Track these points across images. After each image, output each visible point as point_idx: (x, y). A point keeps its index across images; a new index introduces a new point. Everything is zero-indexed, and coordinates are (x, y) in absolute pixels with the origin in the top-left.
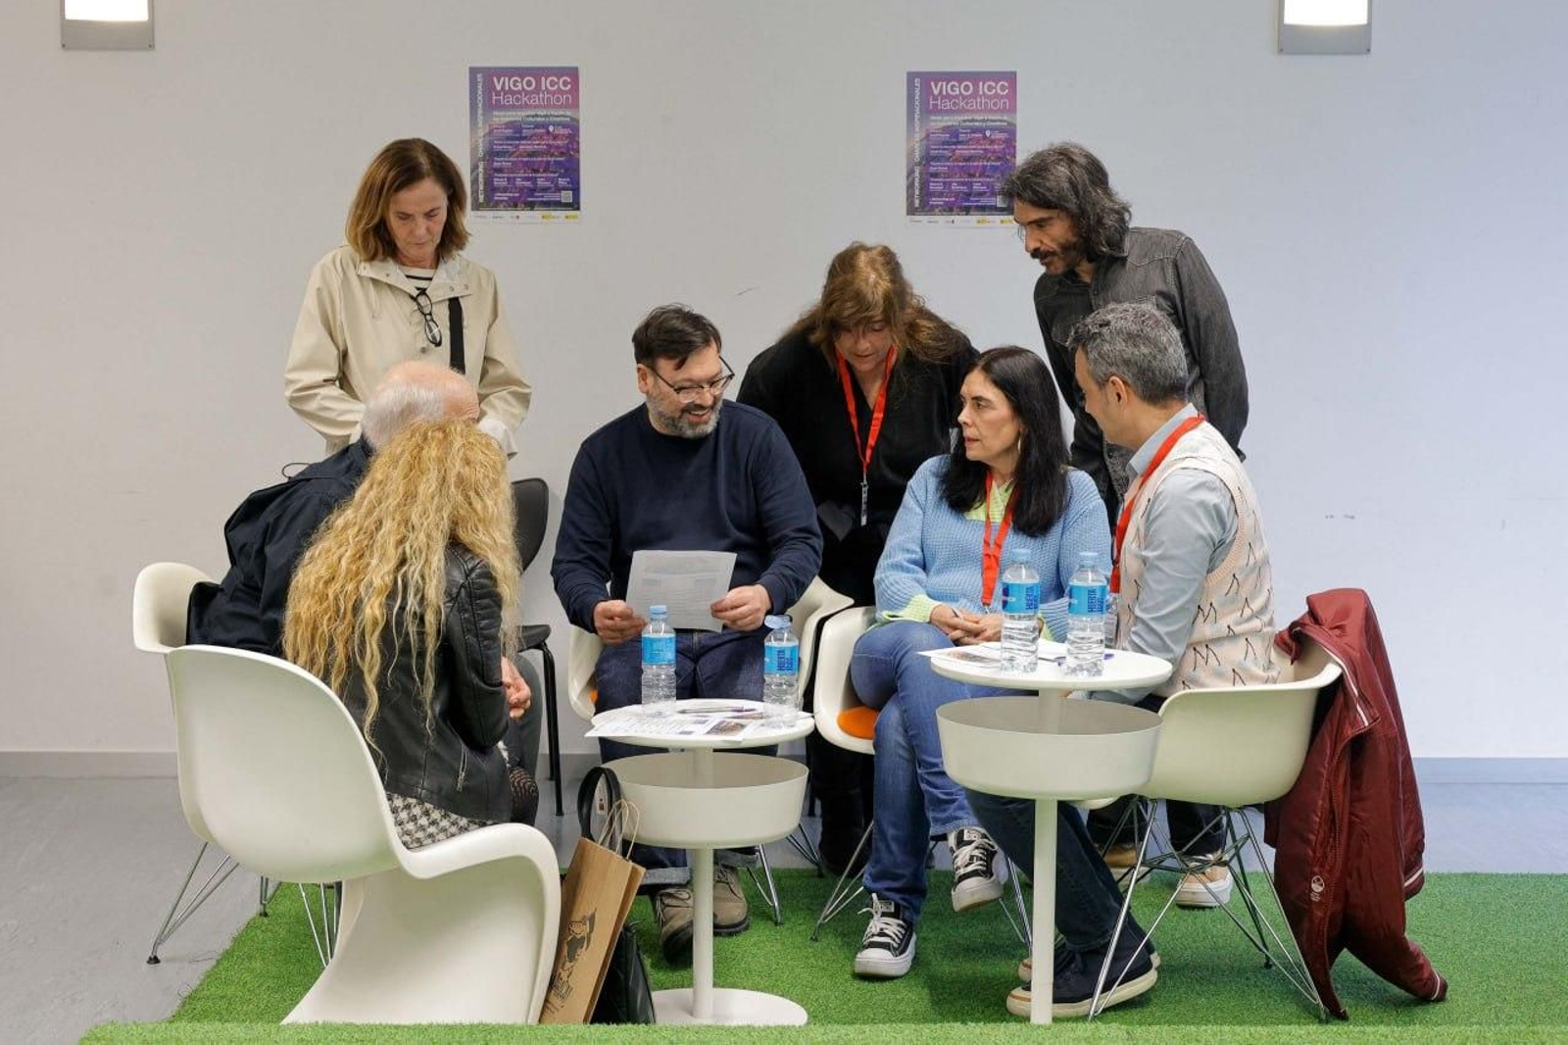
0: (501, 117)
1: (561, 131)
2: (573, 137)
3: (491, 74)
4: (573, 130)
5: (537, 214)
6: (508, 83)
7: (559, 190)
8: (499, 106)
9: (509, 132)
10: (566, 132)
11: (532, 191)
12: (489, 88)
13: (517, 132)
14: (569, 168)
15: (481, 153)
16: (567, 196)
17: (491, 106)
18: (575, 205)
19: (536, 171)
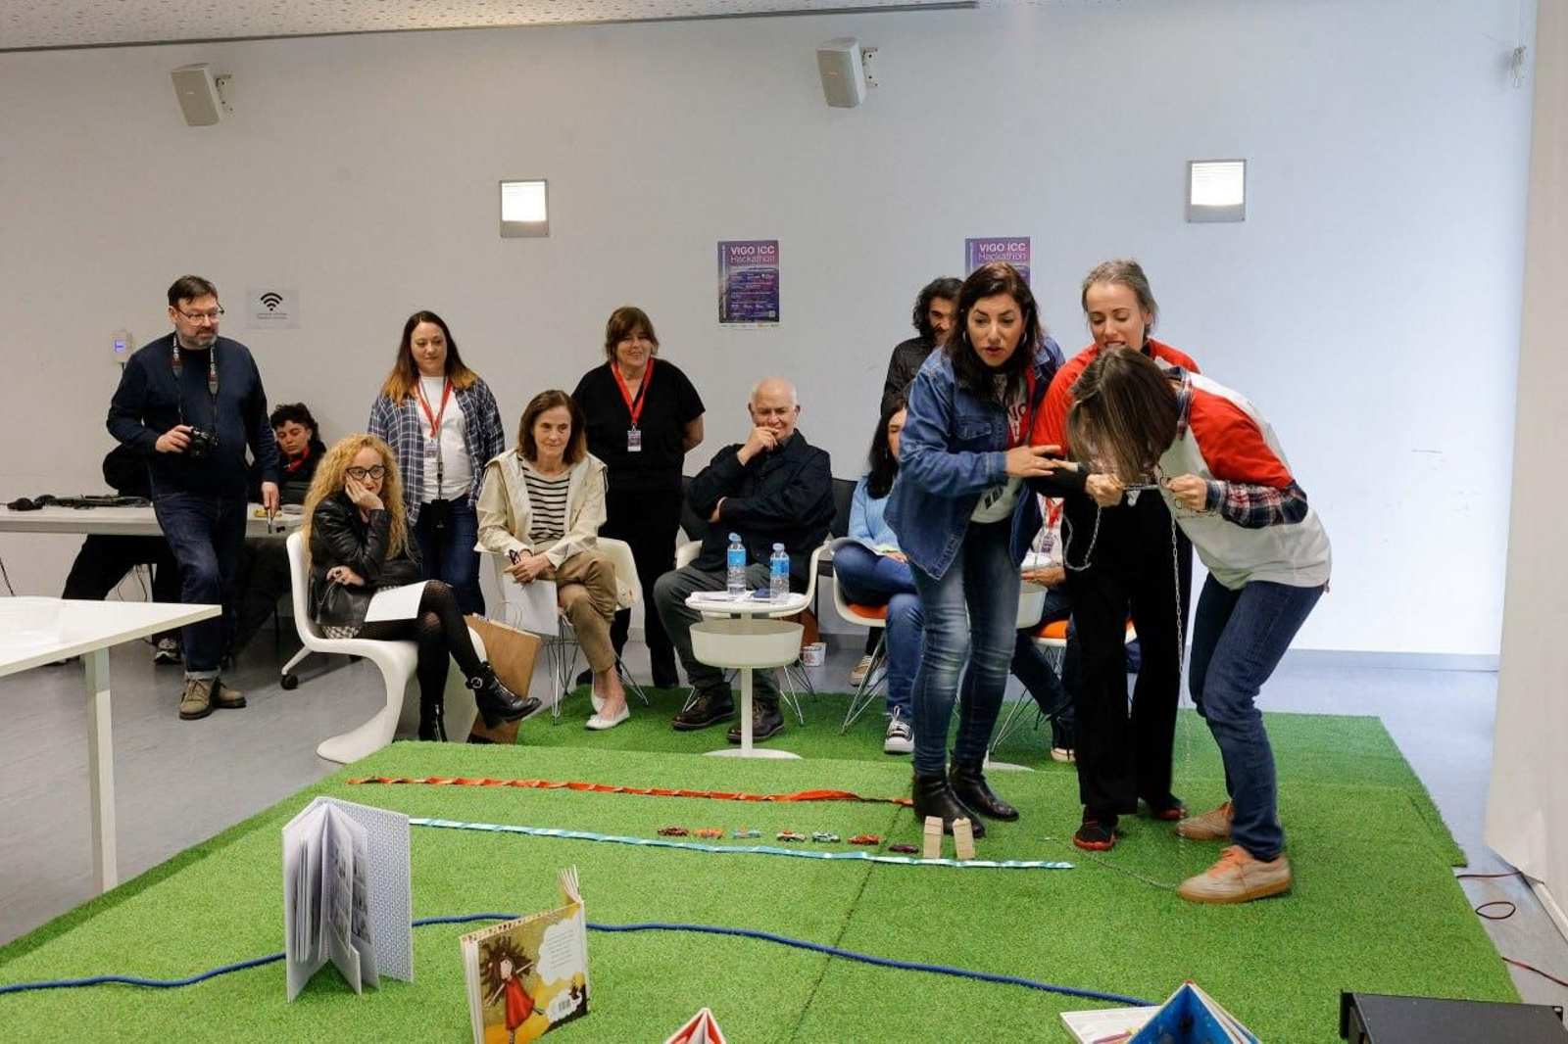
0: (736, 270)
1: (769, 277)
2: (776, 280)
3: (730, 245)
4: (776, 275)
5: (755, 325)
6: (740, 250)
7: (768, 310)
8: (735, 264)
9: (740, 278)
10: (772, 277)
11: (752, 311)
12: (729, 252)
13: (744, 277)
14: (774, 298)
15: (724, 290)
16: (772, 314)
17: (730, 264)
18: (776, 319)
19: (754, 300)
